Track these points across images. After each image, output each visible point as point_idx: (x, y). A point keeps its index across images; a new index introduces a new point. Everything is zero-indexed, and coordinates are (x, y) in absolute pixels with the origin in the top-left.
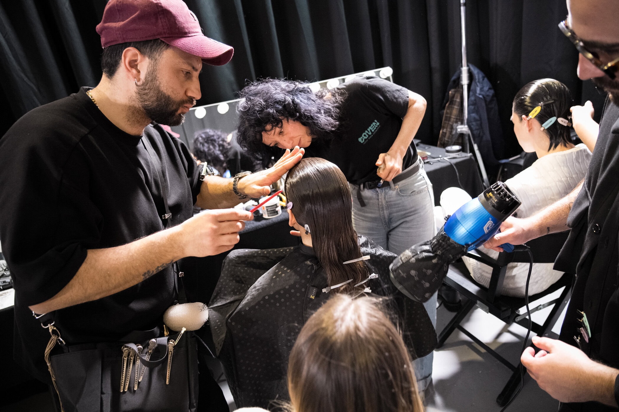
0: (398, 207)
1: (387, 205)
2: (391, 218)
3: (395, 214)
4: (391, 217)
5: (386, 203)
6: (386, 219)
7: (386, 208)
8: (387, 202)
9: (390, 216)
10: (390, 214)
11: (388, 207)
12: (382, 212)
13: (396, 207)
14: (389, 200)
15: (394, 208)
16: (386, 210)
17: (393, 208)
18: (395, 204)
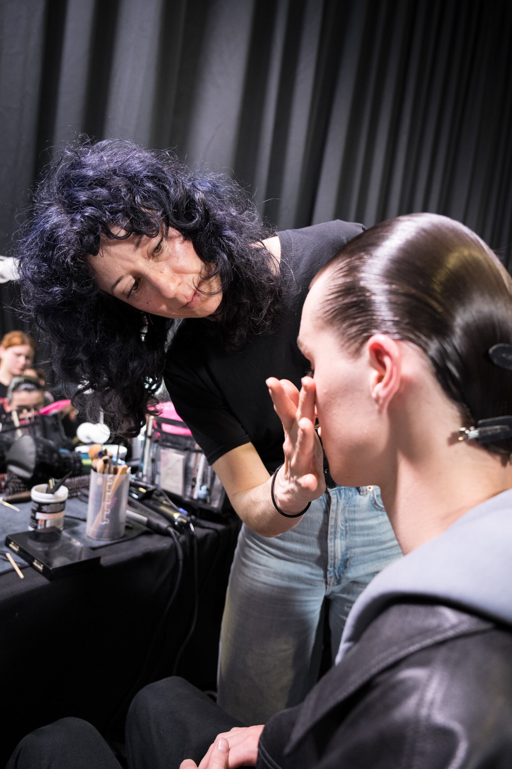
0: (368, 535)
1: (346, 527)
2: (347, 560)
3: (357, 550)
4: (348, 556)
5: (343, 523)
6: (336, 560)
7: (342, 534)
8: (346, 521)
9: (347, 554)
10: (348, 548)
11: (347, 533)
12: (333, 544)
13: (364, 535)
14: (351, 517)
15: (359, 535)
16: (341, 539)
17: (356, 535)
18: (362, 528)
